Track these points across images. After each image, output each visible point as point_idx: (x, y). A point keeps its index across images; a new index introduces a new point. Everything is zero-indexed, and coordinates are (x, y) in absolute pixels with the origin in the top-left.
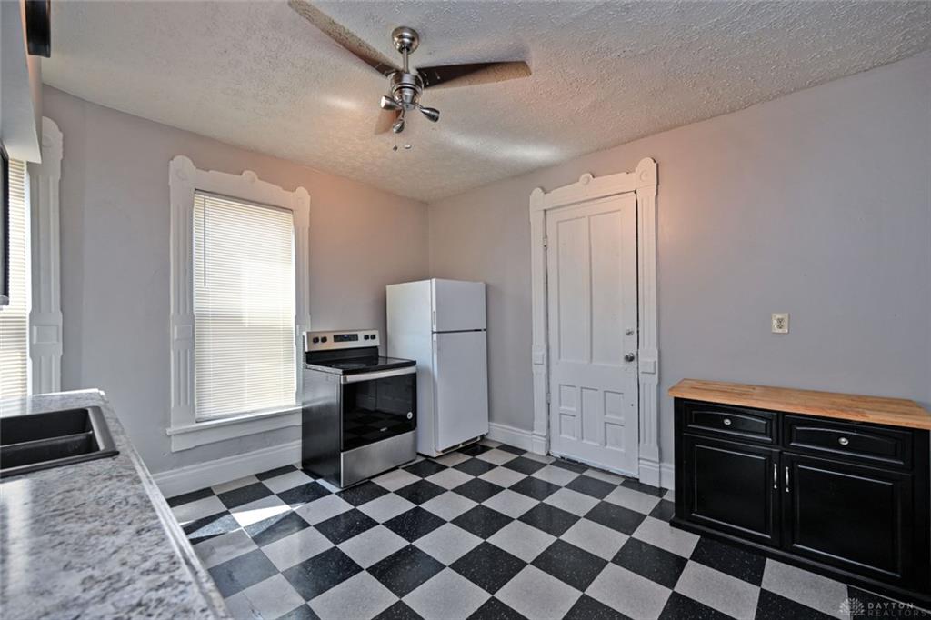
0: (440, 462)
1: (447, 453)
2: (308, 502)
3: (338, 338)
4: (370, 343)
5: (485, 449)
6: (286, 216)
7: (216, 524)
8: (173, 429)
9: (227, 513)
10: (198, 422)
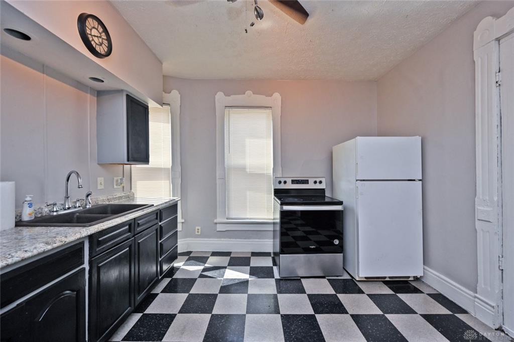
0: (360, 285)
1: (369, 280)
2: (259, 278)
3: (293, 182)
4: (318, 186)
5: (416, 291)
6: (268, 111)
7: (218, 271)
8: (218, 220)
9: (225, 268)
10: (227, 219)
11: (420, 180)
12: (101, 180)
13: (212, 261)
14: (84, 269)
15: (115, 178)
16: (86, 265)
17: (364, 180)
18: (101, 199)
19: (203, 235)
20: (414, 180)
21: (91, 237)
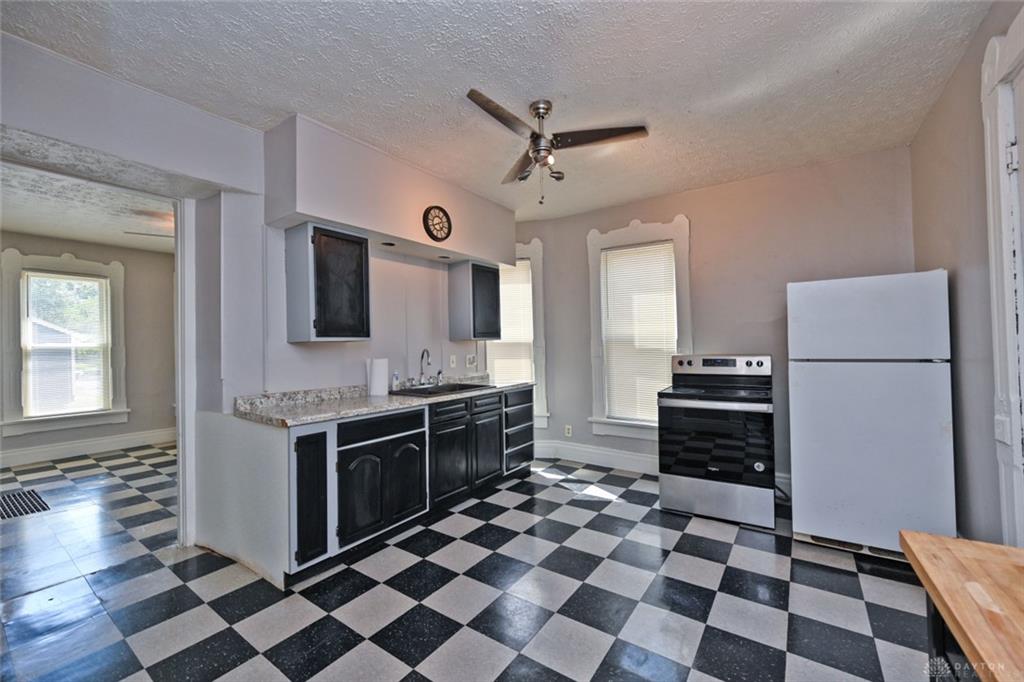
1: (821, 544)
2: (629, 502)
3: (706, 363)
6: (669, 246)
7: (579, 485)
8: (594, 418)
9: (592, 483)
10: (608, 418)
11: (947, 361)
12: (453, 358)
13: (581, 473)
14: (424, 432)
15: (468, 357)
16: (426, 429)
17: (808, 360)
18: (456, 378)
19: (575, 439)
20: (930, 361)
21: (430, 405)
